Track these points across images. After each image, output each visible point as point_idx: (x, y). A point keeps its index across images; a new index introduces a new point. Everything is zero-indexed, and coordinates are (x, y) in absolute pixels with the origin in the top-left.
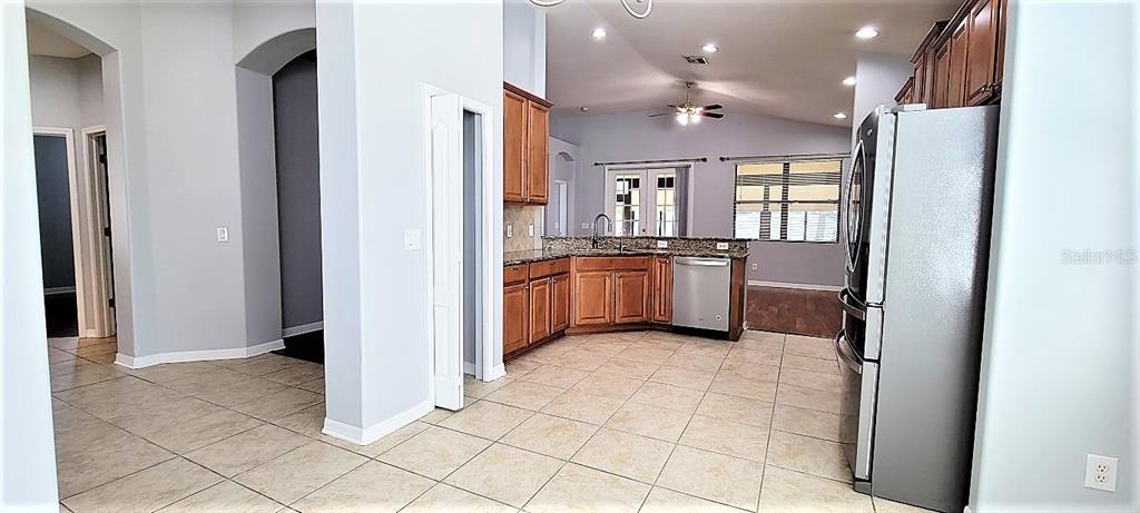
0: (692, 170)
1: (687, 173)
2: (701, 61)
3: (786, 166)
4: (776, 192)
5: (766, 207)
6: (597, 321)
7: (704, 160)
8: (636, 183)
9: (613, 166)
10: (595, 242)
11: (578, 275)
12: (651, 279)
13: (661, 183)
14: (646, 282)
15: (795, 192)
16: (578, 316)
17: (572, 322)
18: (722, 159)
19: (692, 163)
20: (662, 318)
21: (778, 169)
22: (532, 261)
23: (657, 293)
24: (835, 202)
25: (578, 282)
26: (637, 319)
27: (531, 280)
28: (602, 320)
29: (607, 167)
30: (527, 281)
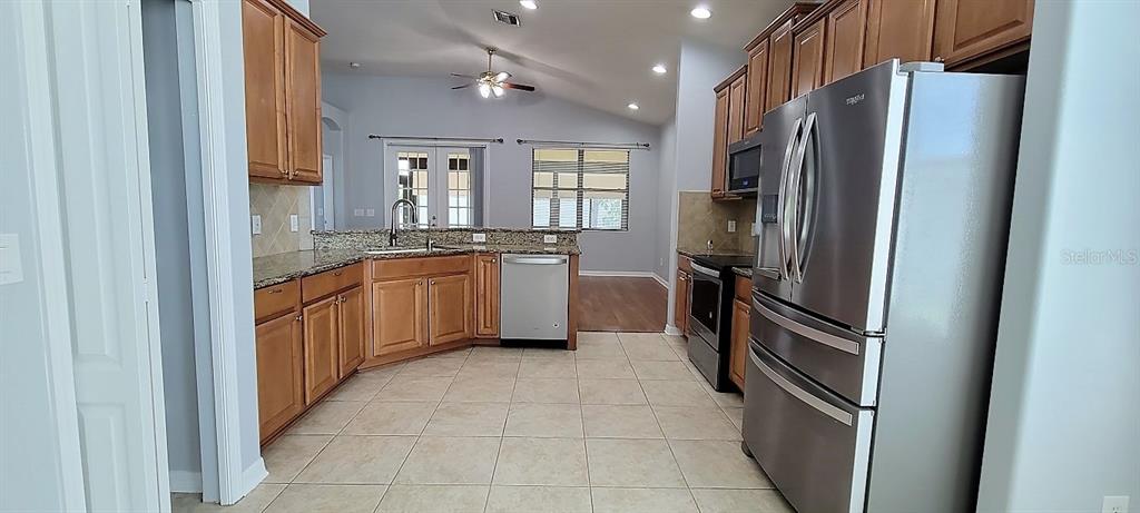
0: (487, 152)
1: (482, 153)
2: (513, 20)
3: (581, 153)
4: (568, 180)
5: (555, 195)
6: (405, 346)
7: (501, 141)
8: (423, 164)
9: (393, 141)
10: (393, 237)
11: (376, 286)
12: (474, 282)
13: (453, 164)
14: (467, 287)
15: (590, 180)
16: (377, 344)
17: (369, 355)
18: (519, 141)
19: (488, 143)
20: (489, 331)
21: (572, 156)
22: (306, 275)
23: (481, 300)
24: (623, 191)
25: (377, 298)
26: (458, 336)
27: (305, 305)
28: (411, 345)
29: (385, 141)
30: (298, 307)
